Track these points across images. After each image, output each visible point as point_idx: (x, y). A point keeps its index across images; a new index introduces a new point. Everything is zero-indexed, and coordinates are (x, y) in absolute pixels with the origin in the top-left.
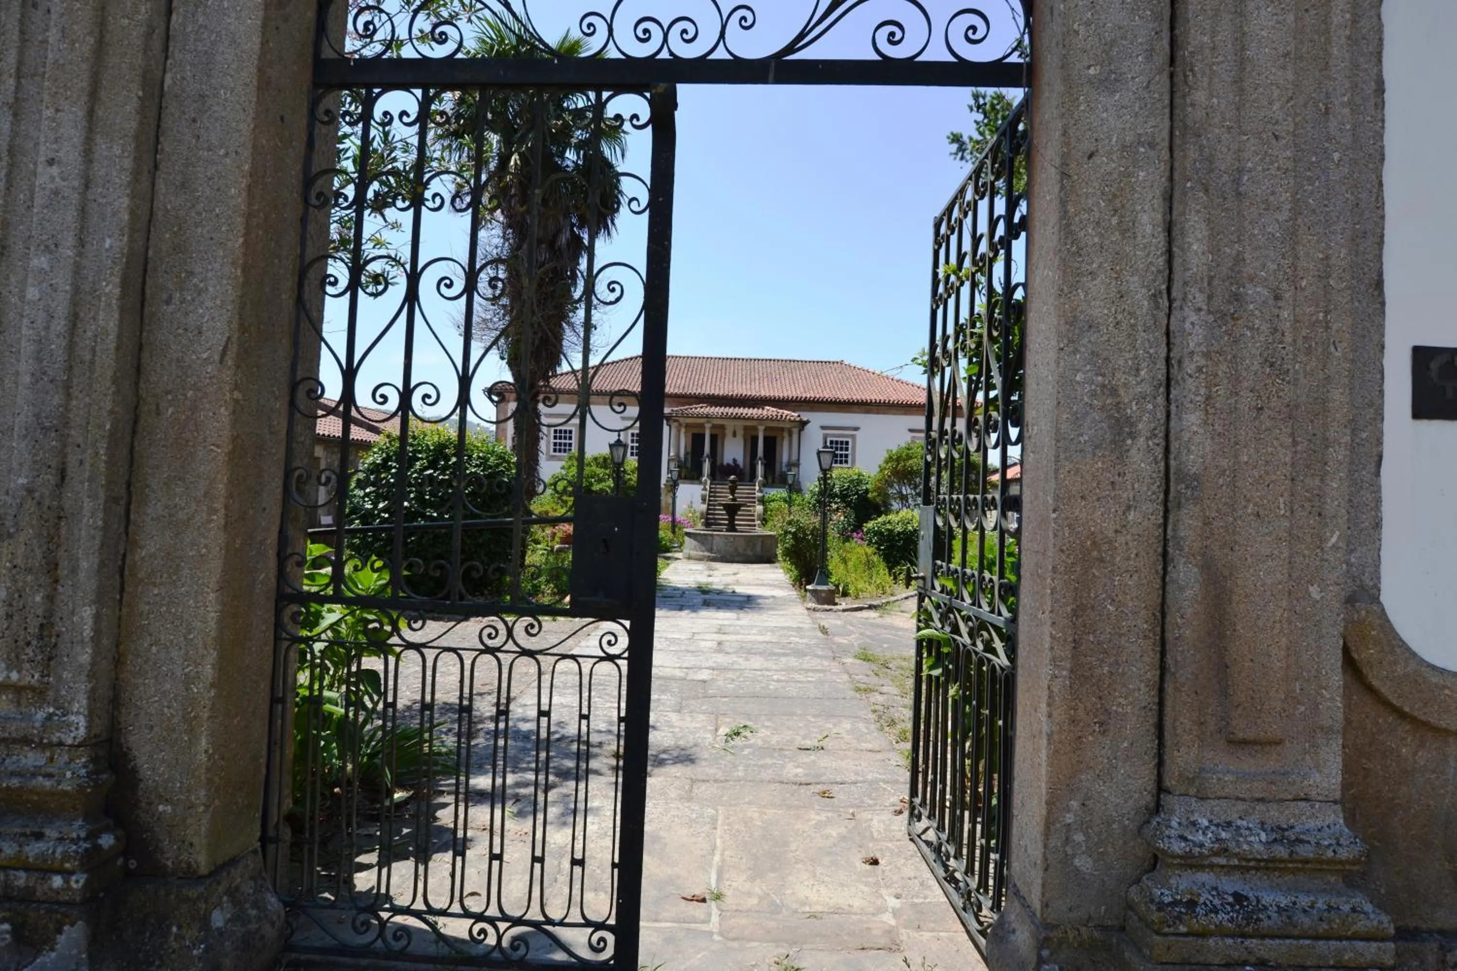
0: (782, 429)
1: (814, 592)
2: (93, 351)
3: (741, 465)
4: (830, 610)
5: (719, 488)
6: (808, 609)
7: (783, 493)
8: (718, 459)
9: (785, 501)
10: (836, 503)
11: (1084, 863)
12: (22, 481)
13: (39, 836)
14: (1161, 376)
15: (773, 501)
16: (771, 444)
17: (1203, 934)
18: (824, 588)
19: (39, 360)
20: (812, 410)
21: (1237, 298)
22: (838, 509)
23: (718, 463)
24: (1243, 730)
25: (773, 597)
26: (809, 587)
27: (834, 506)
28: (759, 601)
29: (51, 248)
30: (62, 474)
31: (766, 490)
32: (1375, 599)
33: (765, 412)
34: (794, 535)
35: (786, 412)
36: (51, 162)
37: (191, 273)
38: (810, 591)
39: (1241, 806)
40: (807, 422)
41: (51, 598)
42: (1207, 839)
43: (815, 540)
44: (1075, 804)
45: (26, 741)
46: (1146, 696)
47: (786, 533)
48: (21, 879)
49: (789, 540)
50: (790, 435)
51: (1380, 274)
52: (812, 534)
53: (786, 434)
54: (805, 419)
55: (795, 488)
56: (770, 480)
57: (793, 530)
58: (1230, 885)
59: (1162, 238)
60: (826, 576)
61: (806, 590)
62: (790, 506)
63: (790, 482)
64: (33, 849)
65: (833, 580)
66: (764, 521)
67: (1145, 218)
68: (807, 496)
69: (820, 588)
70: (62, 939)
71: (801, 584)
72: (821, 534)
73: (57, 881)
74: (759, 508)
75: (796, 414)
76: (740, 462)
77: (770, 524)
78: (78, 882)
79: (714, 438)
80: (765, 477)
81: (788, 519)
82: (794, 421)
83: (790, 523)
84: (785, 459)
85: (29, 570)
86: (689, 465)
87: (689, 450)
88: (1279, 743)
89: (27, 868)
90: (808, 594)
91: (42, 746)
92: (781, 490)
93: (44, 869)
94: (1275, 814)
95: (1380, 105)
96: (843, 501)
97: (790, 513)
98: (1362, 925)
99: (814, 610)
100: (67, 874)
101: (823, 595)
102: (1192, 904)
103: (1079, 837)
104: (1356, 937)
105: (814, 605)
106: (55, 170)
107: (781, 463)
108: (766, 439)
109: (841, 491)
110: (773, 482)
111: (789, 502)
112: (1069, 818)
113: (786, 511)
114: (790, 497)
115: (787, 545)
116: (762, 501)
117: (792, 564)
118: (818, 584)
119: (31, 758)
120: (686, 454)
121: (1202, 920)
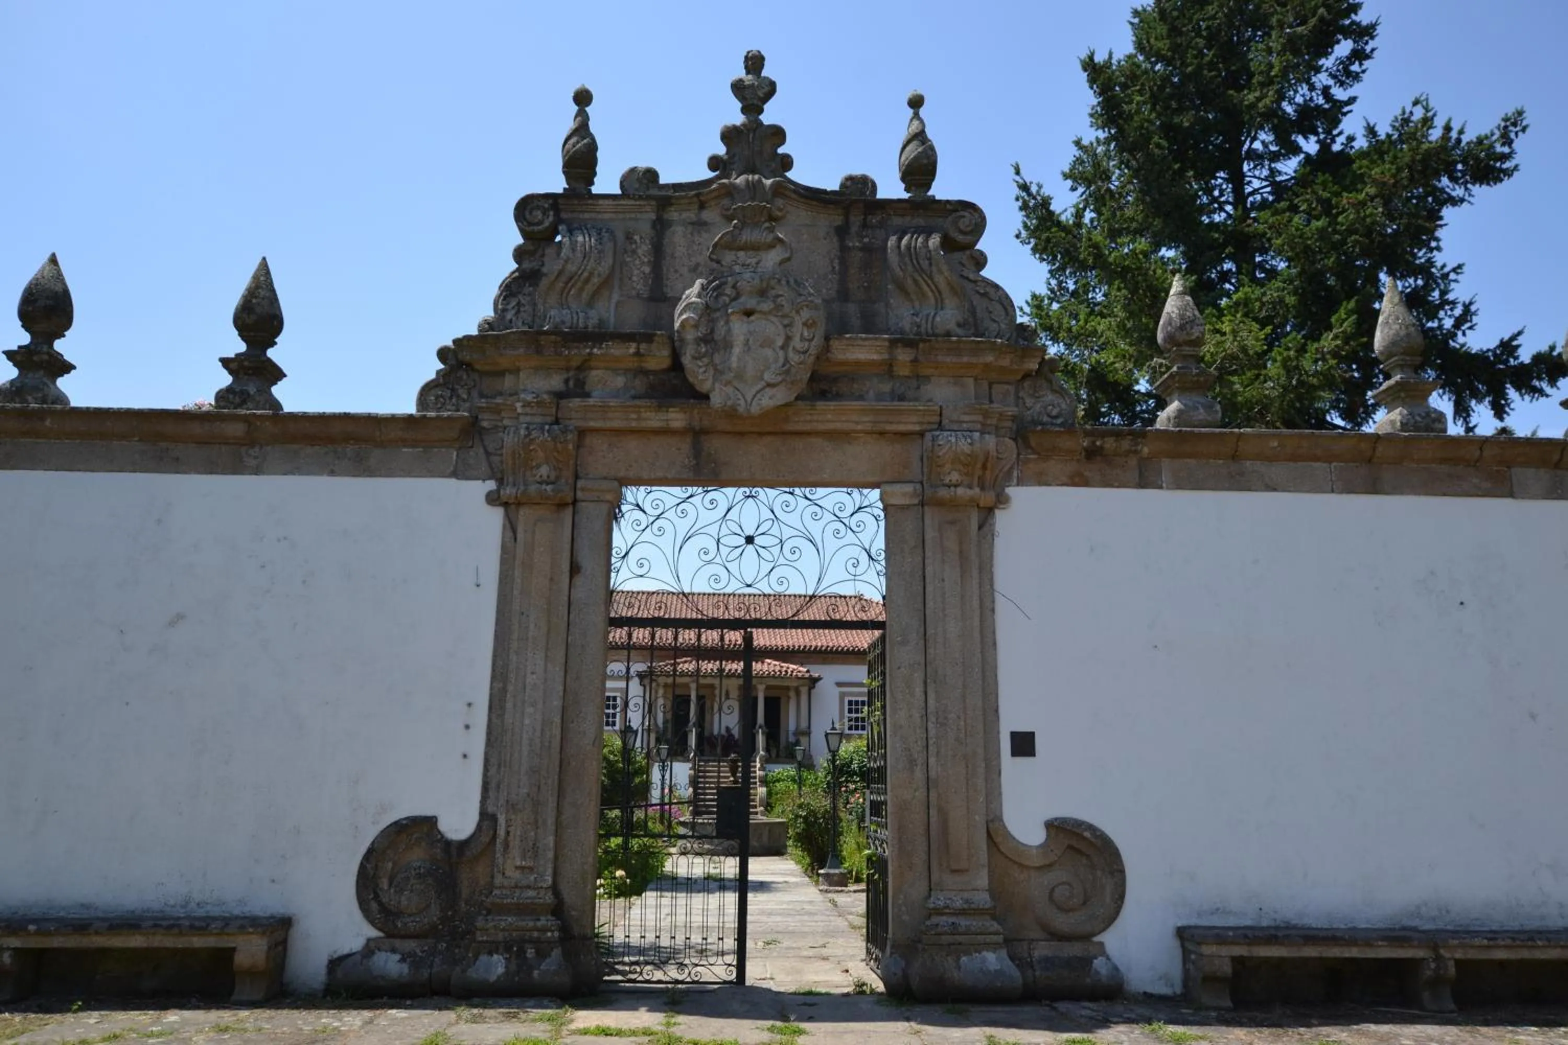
0: (788, 688)
1: (827, 876)
2: (550, 742)
3: (737, 736)
4: (842, 891)
5: (712, 767)
6: (821, 891)
7: (790, 770)
8: (707, 725)
9: (794, 780)
10: (855, 782)
11: (906, 918)
12: (525, 791)
13: (539, 920)
14: (925, 744)
15: (778, 781)
16: (774, 706)
17: (940, 934)
18: (837, 871)
19: (531, 746)
20: (825, 662)
21: (946, 718)
22: (856, 789)
23: (706, 734)
24: (954, 867)
25: (786, 882)
26: (821, 871)
27: (852, 786)
28: (774, 885)
29: (533, 705)
30: (539, 787)
31: (769, 766)
32: (1002, 820)
33: (765, 667)
34: (805, 818)
35: (792, 666)
36: (533, 673)
37: (581, 712)
38: (822, 874)
39: (954, 893)
40: (819, 679)
41: (536, 834)
42: (942, 904)
43: (827, 824)
44: (902, 897)
45: (529, 887)
46: (924, 857)
47: (797, 816)
48: (536, 934)
49: (800, 825)
50: (798, 693)
51: (997, 707)
52: (824, 817)
53: (792, 694)
54: (816, 675)
55: (806, 764)
56: (774, 755)
57: (804, 814)
58: (952, 919)
59: (923, 697)
60: (838, 860)
61: (818, 875)
62: (800, 788)
63: (799, 758)
64: (539, 924)
65: (846, 865)
66: (769, 806)
67: (917, 690)
68: (821, 774)
69: (832, 871)
70: (553, 954)
71: (813, 869)
72: (833, 817)
73: (549, 934)
74: (762, 791)
75: (804, 669)
76: (736, 732)
77: (778, 809)
78: (556, 934)
79: (700, 698)
80: (767, 750)
81: (798, 802)
82: (803, 678)
83: (800, 806)
84: (792, 727)
85: (529, 823)
86: (669, 735)
87: (669, 716)
88: (967, 871)
89: (538, 930)
90: (821, 879)
91: (535, 889)
92: (788, 767)
93: (544, 930)
94: (966, 895)
95: (995, 649)
96: (862, 780)
97: (801, 796)
98: (991, 930)
99: (826, 891)
100: (552, 931)
101: (836, 878)
102: (937, 925)
103: (904, 909)
104: (990, 934)
105: (826, 888)
106: (534, 676)
107: (788, 731)
108: (767, 699)
109: (860, 768)
110: (778, 756)
111: (800, 782)
112: (900, 902)
113: (795, 793)
114: (800, 778)
115: (798, 830)
116: (764, 782)
117: (803, 851)
118: (830, 868)
119: (531, 893)
120: (665, 722)
121: (939, 929)
